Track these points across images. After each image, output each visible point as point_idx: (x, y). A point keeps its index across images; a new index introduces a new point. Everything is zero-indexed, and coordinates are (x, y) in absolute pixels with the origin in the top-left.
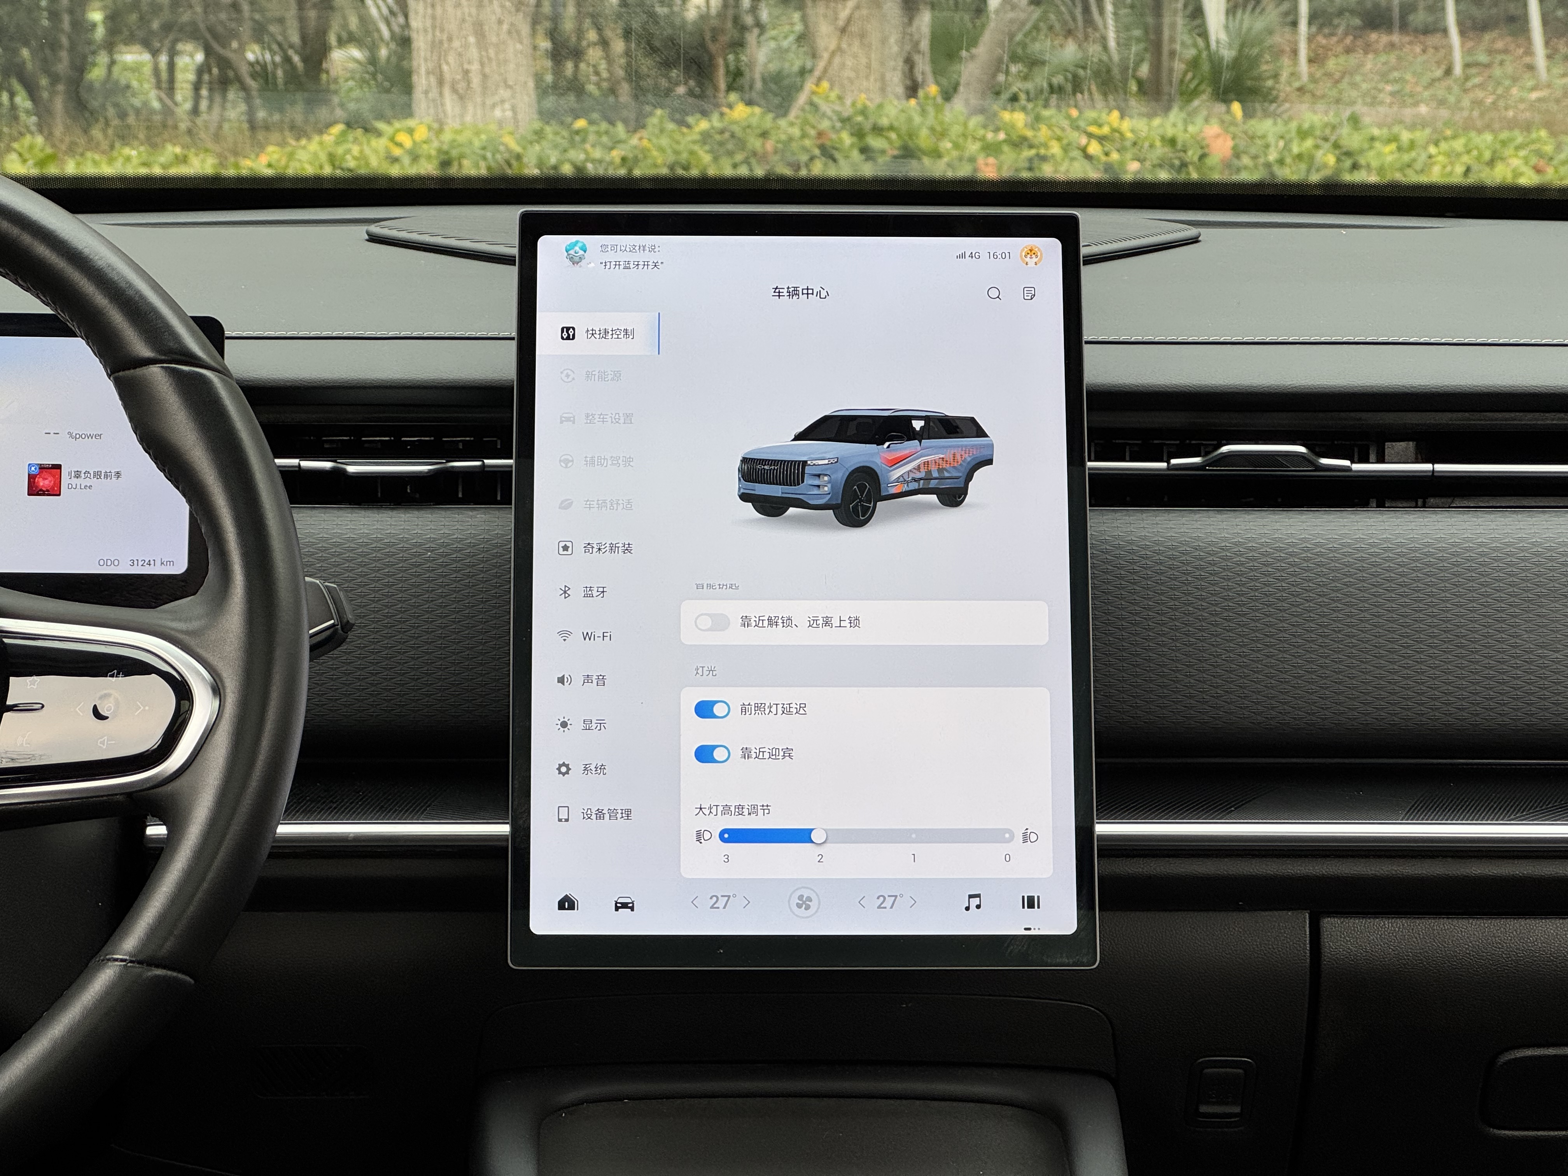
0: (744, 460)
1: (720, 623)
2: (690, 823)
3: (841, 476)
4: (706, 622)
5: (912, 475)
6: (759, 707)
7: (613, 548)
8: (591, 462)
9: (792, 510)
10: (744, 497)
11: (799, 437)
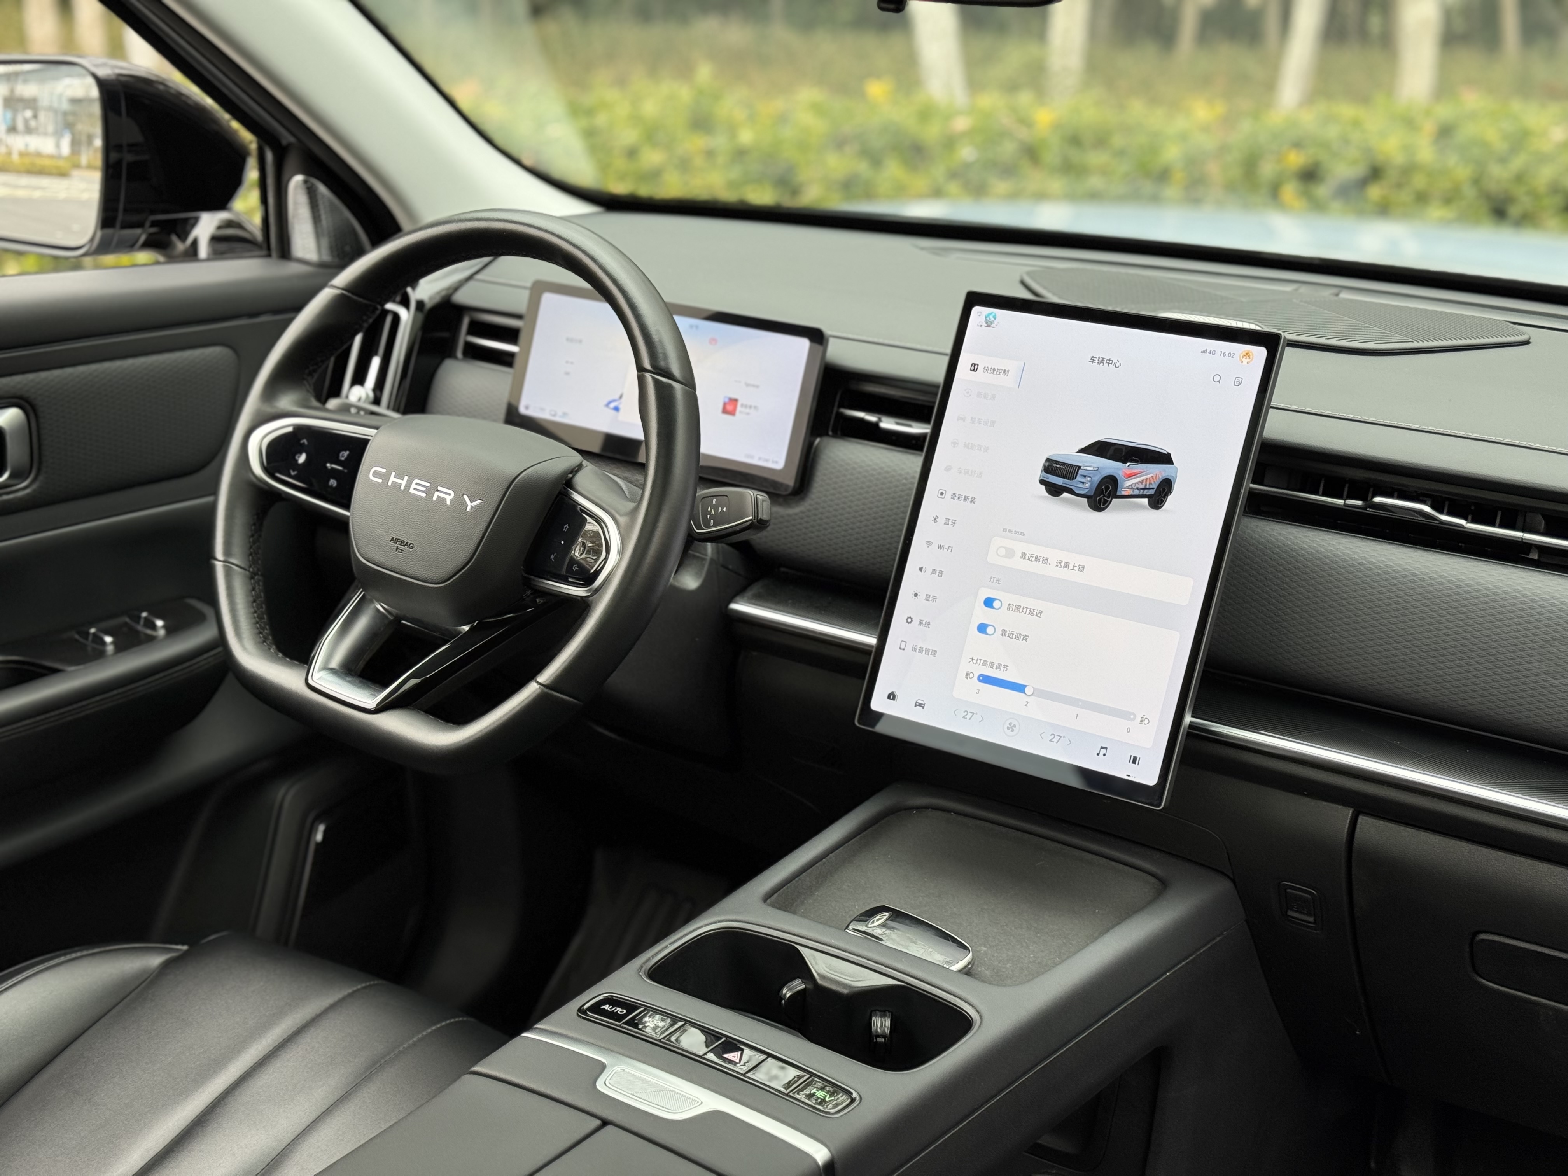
0: (1048, 460)
1: (1010, 553)
2: (965, 666)
3: (1097, 479)
4: (1002, 552)
5: (1137, 486)
6: (1017, 608)
7: (966, 498)
8: (967, 446)
9: (1065, 495)
10: (1042, 482)
11: (1082, 451)
